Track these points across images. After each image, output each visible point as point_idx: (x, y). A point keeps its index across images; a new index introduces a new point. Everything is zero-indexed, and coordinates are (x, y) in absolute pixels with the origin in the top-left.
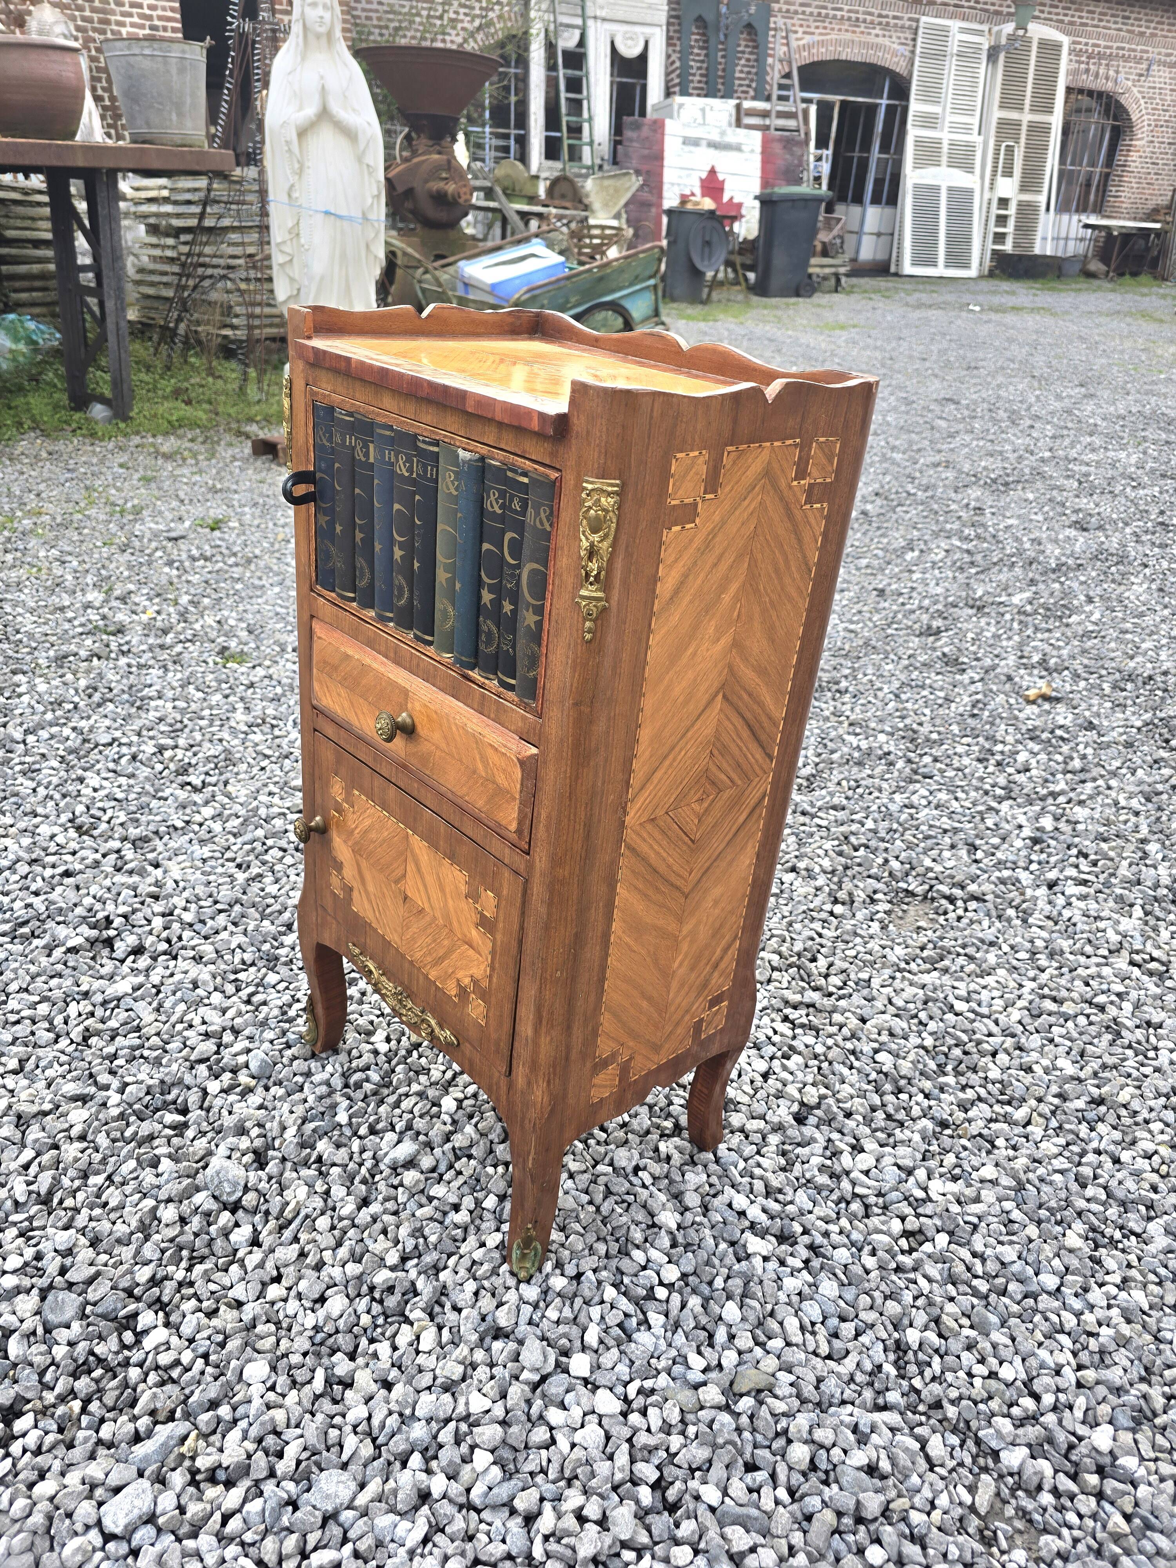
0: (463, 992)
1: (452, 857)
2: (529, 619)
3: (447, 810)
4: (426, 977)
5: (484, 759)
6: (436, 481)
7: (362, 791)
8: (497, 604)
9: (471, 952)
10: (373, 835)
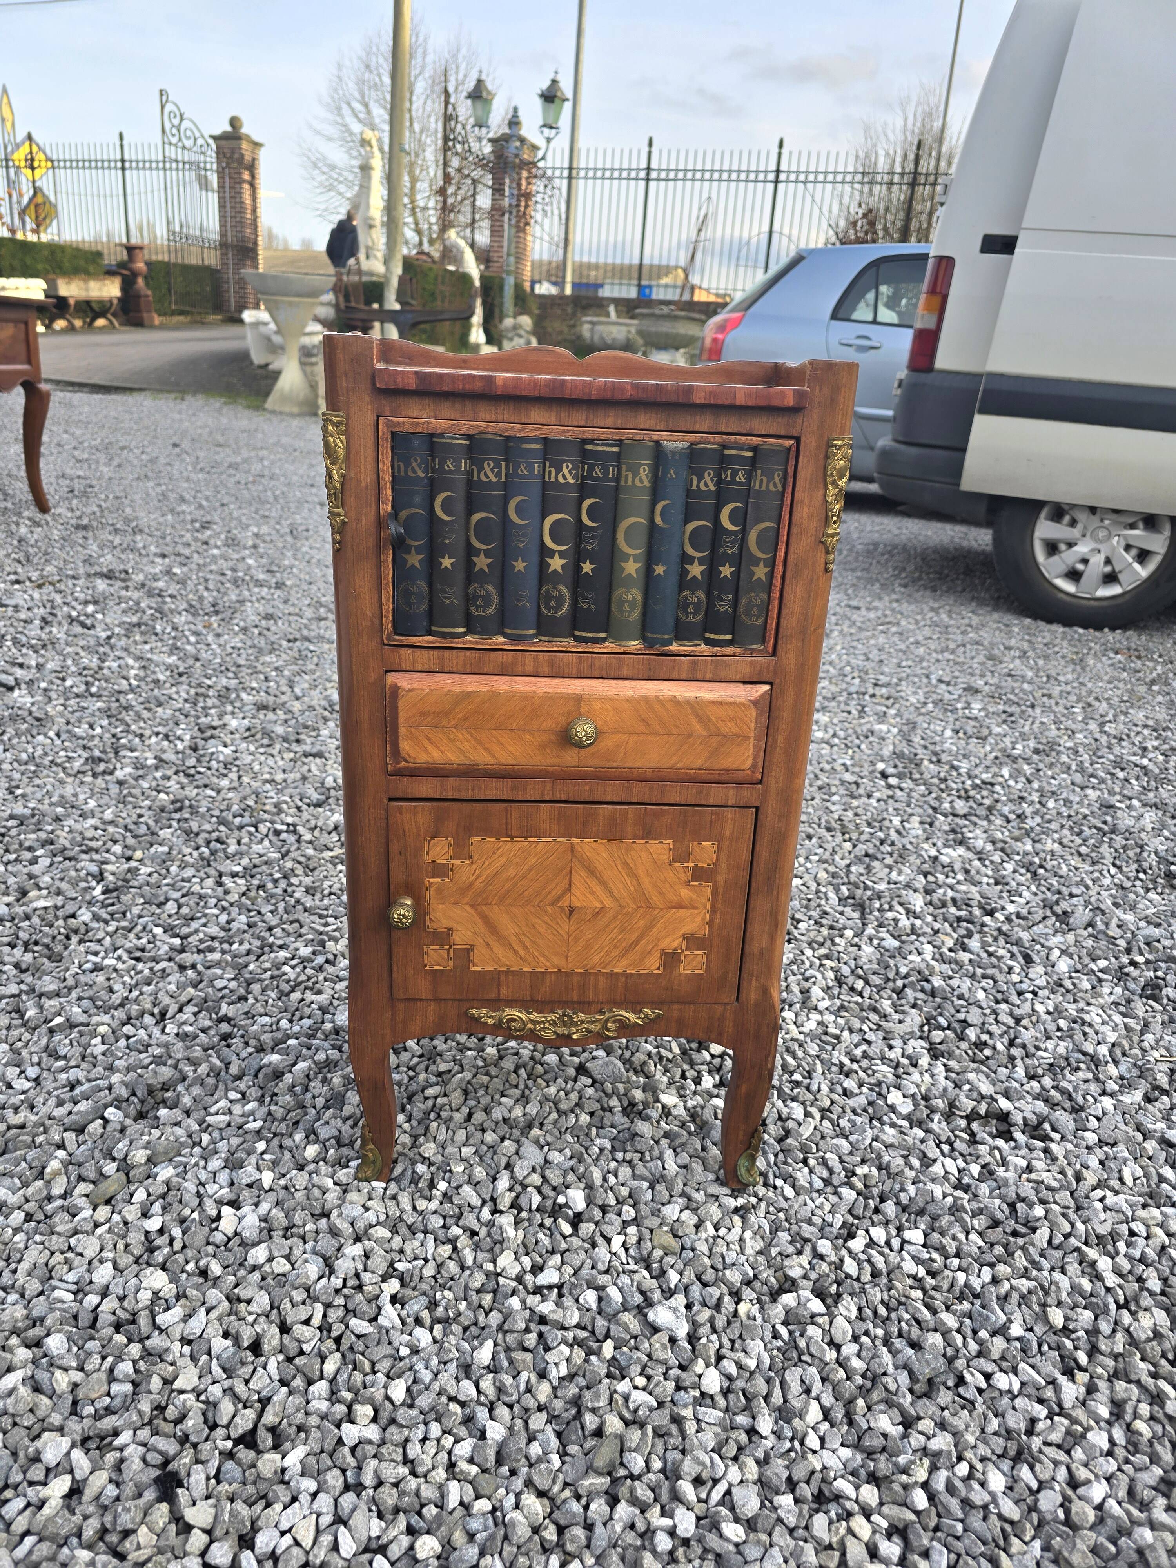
0: (671, 959)
1: (647, 835)
2: (761, 572)
3: (639, 791)
4: (612, 974)
5: (702, 719)
6: (618, 480)
7: (486, 832)
8: (712, 572)
9: (681, 912)
10: (511, 872)
